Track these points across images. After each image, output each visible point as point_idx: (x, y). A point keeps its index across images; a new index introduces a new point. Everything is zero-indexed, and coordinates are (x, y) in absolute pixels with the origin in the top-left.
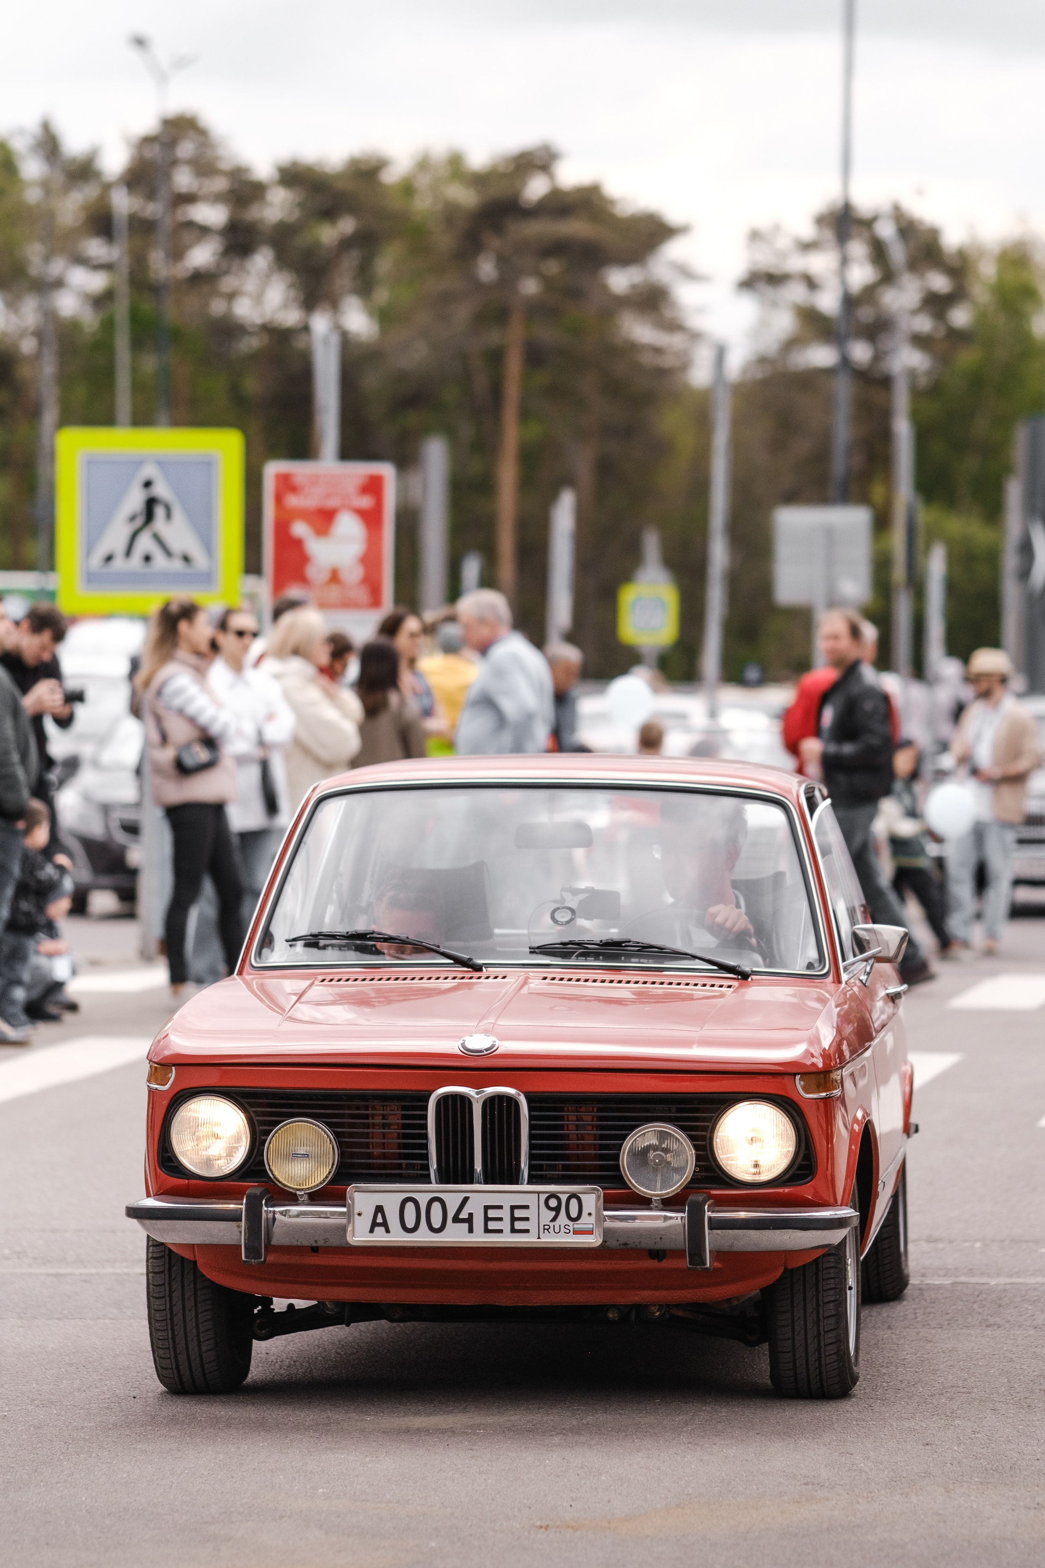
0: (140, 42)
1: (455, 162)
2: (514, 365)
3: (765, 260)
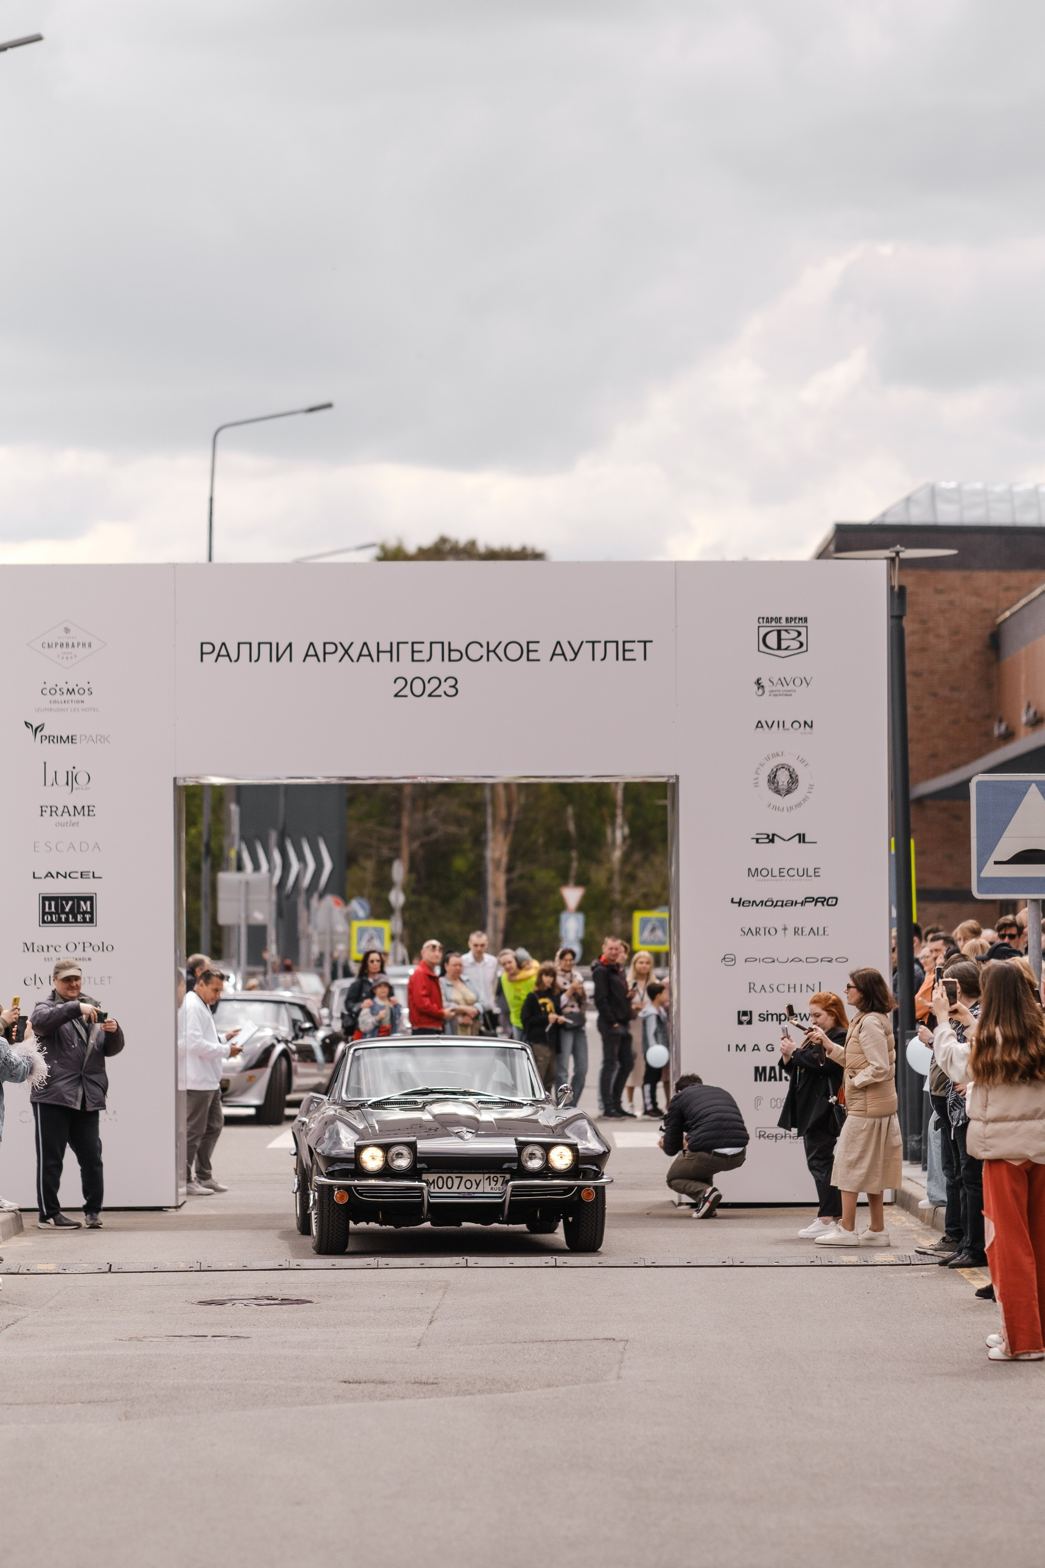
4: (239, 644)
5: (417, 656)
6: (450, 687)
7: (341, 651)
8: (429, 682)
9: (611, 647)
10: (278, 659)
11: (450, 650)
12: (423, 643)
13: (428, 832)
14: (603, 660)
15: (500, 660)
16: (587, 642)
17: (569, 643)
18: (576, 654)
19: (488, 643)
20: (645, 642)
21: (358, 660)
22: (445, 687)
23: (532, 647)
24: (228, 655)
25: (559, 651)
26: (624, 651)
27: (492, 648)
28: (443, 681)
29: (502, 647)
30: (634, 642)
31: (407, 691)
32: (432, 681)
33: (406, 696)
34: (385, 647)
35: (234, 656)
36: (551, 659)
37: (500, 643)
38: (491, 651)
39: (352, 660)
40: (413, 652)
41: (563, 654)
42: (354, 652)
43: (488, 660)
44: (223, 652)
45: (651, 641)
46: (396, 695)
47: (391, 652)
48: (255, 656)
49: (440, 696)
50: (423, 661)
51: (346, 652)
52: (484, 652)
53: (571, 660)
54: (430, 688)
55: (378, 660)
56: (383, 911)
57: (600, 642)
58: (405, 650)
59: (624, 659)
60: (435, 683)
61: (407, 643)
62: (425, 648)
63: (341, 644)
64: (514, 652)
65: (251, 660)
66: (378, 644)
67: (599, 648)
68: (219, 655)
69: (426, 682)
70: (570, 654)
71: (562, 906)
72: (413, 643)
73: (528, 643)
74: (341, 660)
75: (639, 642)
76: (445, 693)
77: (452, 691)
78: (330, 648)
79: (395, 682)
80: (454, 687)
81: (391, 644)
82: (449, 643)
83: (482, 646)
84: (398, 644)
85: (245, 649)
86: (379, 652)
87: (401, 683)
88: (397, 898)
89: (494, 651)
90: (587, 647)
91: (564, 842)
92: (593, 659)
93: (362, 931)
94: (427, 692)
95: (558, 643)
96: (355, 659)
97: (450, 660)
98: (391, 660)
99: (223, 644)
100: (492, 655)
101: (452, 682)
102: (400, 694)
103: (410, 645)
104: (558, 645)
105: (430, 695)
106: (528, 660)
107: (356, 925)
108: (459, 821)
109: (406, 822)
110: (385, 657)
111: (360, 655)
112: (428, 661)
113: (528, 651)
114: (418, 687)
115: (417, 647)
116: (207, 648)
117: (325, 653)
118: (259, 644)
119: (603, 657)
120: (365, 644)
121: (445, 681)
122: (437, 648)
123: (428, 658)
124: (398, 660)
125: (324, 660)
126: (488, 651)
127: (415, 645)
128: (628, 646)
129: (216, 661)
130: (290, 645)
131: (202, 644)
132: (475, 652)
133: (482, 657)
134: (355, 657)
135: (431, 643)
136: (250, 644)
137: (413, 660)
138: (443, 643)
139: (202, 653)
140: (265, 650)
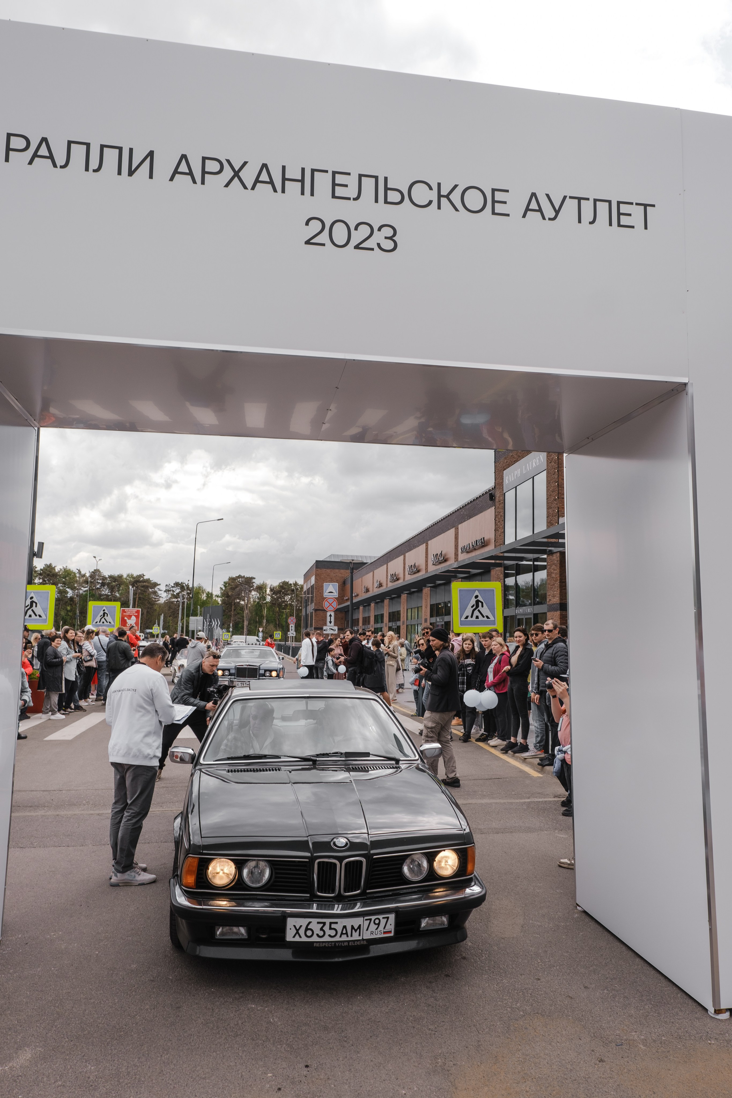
0: (95, 557)
1: (132, 575)
2: (137, 599)
3: (168, 588)
4: (70, 143)
5: (340, 191)
6: (386, 238)
7: (228, 173)
8: (356, 228)
9: (603, 208)
10: (131, 173)
11: (386, 189)
12: (349, 174)
13: (236, 620)
14: (591, 223)
15: (457, 210)
16: (571, 197)
17: (548, 196)
18: (557, 212)
19: (439, 185)
20: (646, 206)
21: (253, 188)
22: (378, 237)
23: (499, 196)
24: (51, 157)
25: (534, 205)
26: (619, 214)
27: (444, 192)
28: (376, 229)
29: (458, 192)
30: (632, 204)
31: (324, 238)
32: (361, 227)
33: (324, 245)
34: (292, 173)
35: (60, 160)
36: (524, 216)
37: (456, 186)
38: (444, 196)
39: (245, 187)
40: (334, 185)
41: (540, 210)
42: (248, 175)
43: (439, 208)
44: (43, 151)
45: (653, 206)
46: (308, 242)
47: (302, 181)
48: (94, 164)
49: (372, 249)
50: (349, 199)
51: (236, 174)
52: (433, 196)
53: (550, 219)
54: (357, 237)
55: (283, 191)
56: (229, 632)
57: (588, 199)
58: (323, 182)
59: (619, 225)
60: (364, 231)
61: (327, 171)
62: (352, 181)
63: (228, 161)
64: (474, 200)
65: (87, 169)
66: (284, 168)
67: (587, 207)
68: (35, 155)
69: (352, 228)
70: (549, 212)
71: (259, 631)
72: (334, 173)
73: (494, 190)
74: (227, 185)
75: (637, 204)
76: (379, 245)
77: (388, 245)
78: (212, 166)
79: (307, 224)
80: (390, 238)
81: (303, 170)
82: (386, 179)
83: (431, 188)
84: (313, 171)
85: (78, 152)
86: (284, 179)
87: (316, 226)
88: (231, 629)
89: (447, 197)
90: (571, 205)
91: (256, 622)
92: (580, 221)
93: (225, 635)
94: (354, 242)
95: (534, 195)
96: (249, 185)
97: (386, 202)
98: (303, 193)
99: (44, 140)
100: (444, 200)
101: (388, 232)
102: (312, 241)
103: (330, 175)
104: (534, 198)
105: (357, 247)
106: (494, 213)
107: (224, 633)
108: (240, 619)
109: (232, 619)
110: (295, 188)
111: (257, 181)
112: (354, 199)
113: (494, 202)
114: (340, 234)
115: (340, 179)
116: (17, 143)
117: (204, 172)
118: (102, 147)
119: (591, 220)
120: (265, 166)
121: (379, 229)
122: (368, 184)
123: (355, 196)
124: (312, 194)
125: (203, 183)
126: (440, 196)
127: (337, 176)
128: (624, 208)
129: (30, 163)
130: (151, 154)
131: (9, 135)
132: (421, 195)
133: (430, 202)
134: (249, 183)
135: (360, 176)
136: (88, 145)
137: (334, 196)
138: (376, 178)
139: (8, 149)
140: (111, 156)
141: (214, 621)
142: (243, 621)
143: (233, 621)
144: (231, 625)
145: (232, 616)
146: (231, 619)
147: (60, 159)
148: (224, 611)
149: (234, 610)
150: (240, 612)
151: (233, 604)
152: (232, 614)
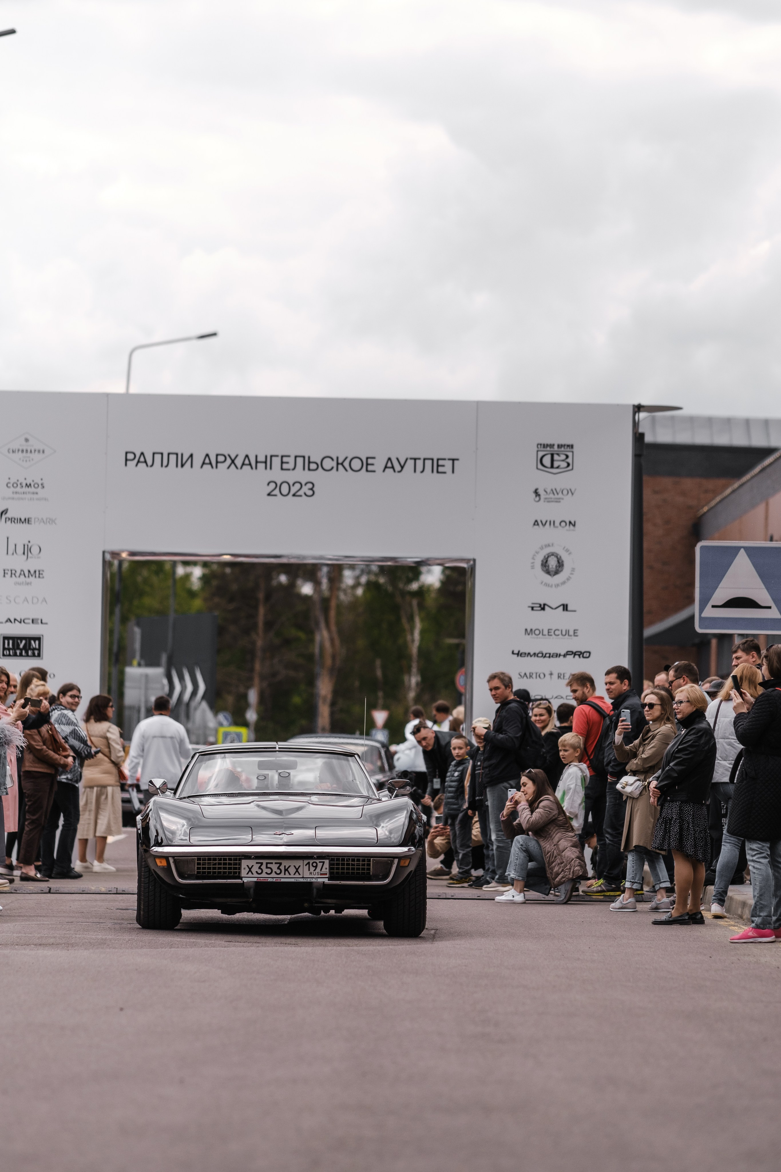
4: (154, 454)
5: (285, 466)
6: (309, 489)
7: (229, 461)
8: (293, 485)
9: (428, 463)
10: (182, 466)
11: (309, 462)
12: (290, 456)
13: (274, 675)
14: (422, 472)
15: (347, 471)
16: (410, 459)
17: (398, 459)
18: (402, 467)
19: (337, 457)
20: (453, 460)
21: (241, 468)
22: (305, 489)
23: (370, 461)
24: (145, 462)
25: (389, 465)
26: (438, 466)
27: (340, 461)
28: (303, 485)
29: (348, 460)
30: (445, 459)
31: (277, 492)
32: (296, 484)
33: (276, 495)
34: (261, 458)
36: (384, 471)
37: (347, 457)
38: (340, 464)
39: (237, 468)
40: (282, 463)
41: (393, 467)
42: (239, 462)
43: (337, 471)
44: (142, 459)
45: (458, 460)
46: (269, 495)
47: (266, 462)
48: (165, 463)
49: (301, 496)
50: (289, 470)
51: (233, 461)
52: (334, 464)
53: (398, 472)
54: (294, 490)
55: (256, 468)
56: (241, 721)
57: (420, 459)
58: (276, 462)
59: (438, 472)
60: (298, 486)
61: (278, 456)
62: (291, 460)
63: (229, 455)
64: (356, 464)
65: (162, 466)
66: (257, 456)
67: (419, 463)
68: (139, 462)
69: (291, 485)
70: (397, 467)
72: (282, 457)
73: (367, 458)
74: (228, 468)
75: (448, 459)
76: (305, 493)
77: (310, 493)
78: (221, 458)
79: (268, 484)
80: (311, 489)
81: (266, 457)
82: (309, 457)
83: (333, 459)
84: (271, 456)
85: (158, 457)
86: (257, 462)
87: (273, 485)
88: (251, 716)
89: (342, 464)
90: (411, 463)
91: (374, 685)
92: (415, 471)
93: (226, 734)
94: (292, 493)
95: (389, 459)
97: (309, 470)
98: (266, 469)
99: (142, 454)
100: (340, 467)
101: (310, 486)
102: (271, 494)
103: (280, 458)
104: (389, 461)
105: (293, 495)
106: (367, 471)
107: (222, 729)
108: (297, 668)
109: (257, 667)
110: (261, 466)
111: (243, 464)
112: (293, 470)
113: (367, 464)
114: (285, 489)
115: (285, 459)
116: (130, 456)
117: (217, 462)
118: (169, 454)
119: (422, 470)
120: (247, 456)
121: (305, 485)
122: (300, 461)
123: (293, 467)
124: (271, 468)
125: (217, 467)
126: (338, 464)
128: (441, 462)
129: (137, 465)
130: (191, 456)
131: (126, 453)
132: (328, 463)
133: (332, 468)
134: (239, 466)
135: (296, 457)
136: (162, 454)
137: (282, 469)
138: (304, 457)
139: (126, 460)
140: (173, 458)
141: (181, 678)
142: (311, 681)
143: (262, 678)
144: (253, 696)
145: (259, 654)
146: (252, 670)
147: (150, 462)
148: (221, 631)
149: (269, 625)
150: (293, 632)
151: (261, 595)
152: (260, 643)
